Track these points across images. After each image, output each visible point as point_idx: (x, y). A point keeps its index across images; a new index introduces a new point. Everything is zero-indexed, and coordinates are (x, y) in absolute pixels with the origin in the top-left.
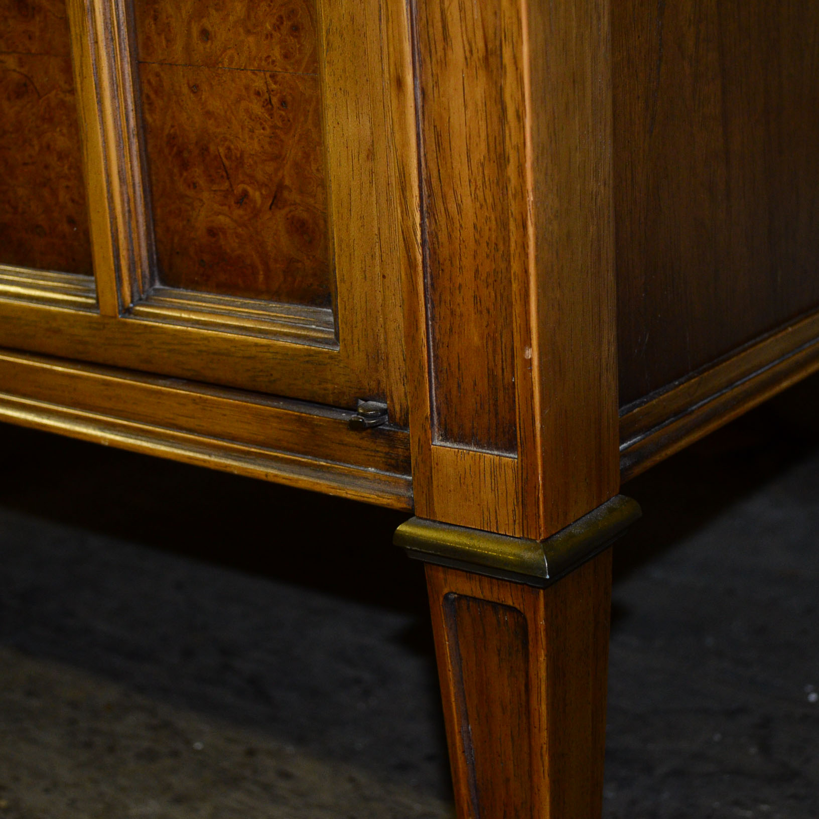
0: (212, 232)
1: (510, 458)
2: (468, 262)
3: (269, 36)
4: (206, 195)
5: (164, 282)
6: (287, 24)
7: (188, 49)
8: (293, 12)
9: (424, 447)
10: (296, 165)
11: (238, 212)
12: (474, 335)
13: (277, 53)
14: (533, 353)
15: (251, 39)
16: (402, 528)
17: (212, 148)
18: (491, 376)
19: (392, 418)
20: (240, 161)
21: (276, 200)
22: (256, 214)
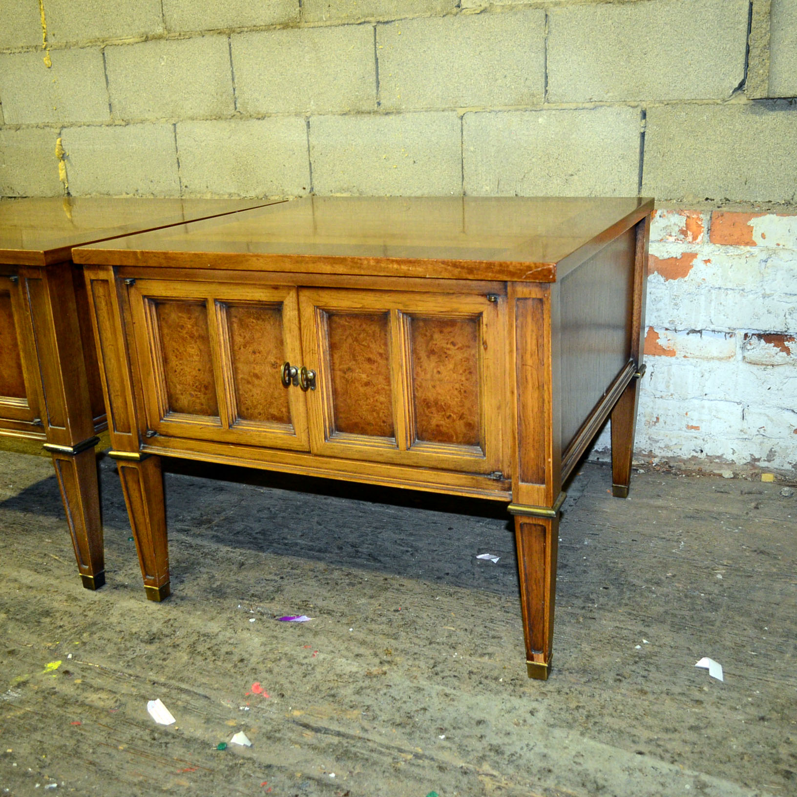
0: (437, 426)
1: (543, 486)
2: (531, 437)
3: (461, 374)
4: (436, 415)
5: (418, 439)
6: (467, 371)
7: (432, 376)
8: (470, 369)
9: (516, 484)
10: (469, 409)
11: (447, 421)
12: (532, 455)
13: (463, 379)
14: (550, 460)
15: (455, 375)
16: (510, 507)
17: (439, 403)
18: (537, 465)
19: (504, 477)
20: (449, 407)
21: (461, 417)
22: (454, 421)
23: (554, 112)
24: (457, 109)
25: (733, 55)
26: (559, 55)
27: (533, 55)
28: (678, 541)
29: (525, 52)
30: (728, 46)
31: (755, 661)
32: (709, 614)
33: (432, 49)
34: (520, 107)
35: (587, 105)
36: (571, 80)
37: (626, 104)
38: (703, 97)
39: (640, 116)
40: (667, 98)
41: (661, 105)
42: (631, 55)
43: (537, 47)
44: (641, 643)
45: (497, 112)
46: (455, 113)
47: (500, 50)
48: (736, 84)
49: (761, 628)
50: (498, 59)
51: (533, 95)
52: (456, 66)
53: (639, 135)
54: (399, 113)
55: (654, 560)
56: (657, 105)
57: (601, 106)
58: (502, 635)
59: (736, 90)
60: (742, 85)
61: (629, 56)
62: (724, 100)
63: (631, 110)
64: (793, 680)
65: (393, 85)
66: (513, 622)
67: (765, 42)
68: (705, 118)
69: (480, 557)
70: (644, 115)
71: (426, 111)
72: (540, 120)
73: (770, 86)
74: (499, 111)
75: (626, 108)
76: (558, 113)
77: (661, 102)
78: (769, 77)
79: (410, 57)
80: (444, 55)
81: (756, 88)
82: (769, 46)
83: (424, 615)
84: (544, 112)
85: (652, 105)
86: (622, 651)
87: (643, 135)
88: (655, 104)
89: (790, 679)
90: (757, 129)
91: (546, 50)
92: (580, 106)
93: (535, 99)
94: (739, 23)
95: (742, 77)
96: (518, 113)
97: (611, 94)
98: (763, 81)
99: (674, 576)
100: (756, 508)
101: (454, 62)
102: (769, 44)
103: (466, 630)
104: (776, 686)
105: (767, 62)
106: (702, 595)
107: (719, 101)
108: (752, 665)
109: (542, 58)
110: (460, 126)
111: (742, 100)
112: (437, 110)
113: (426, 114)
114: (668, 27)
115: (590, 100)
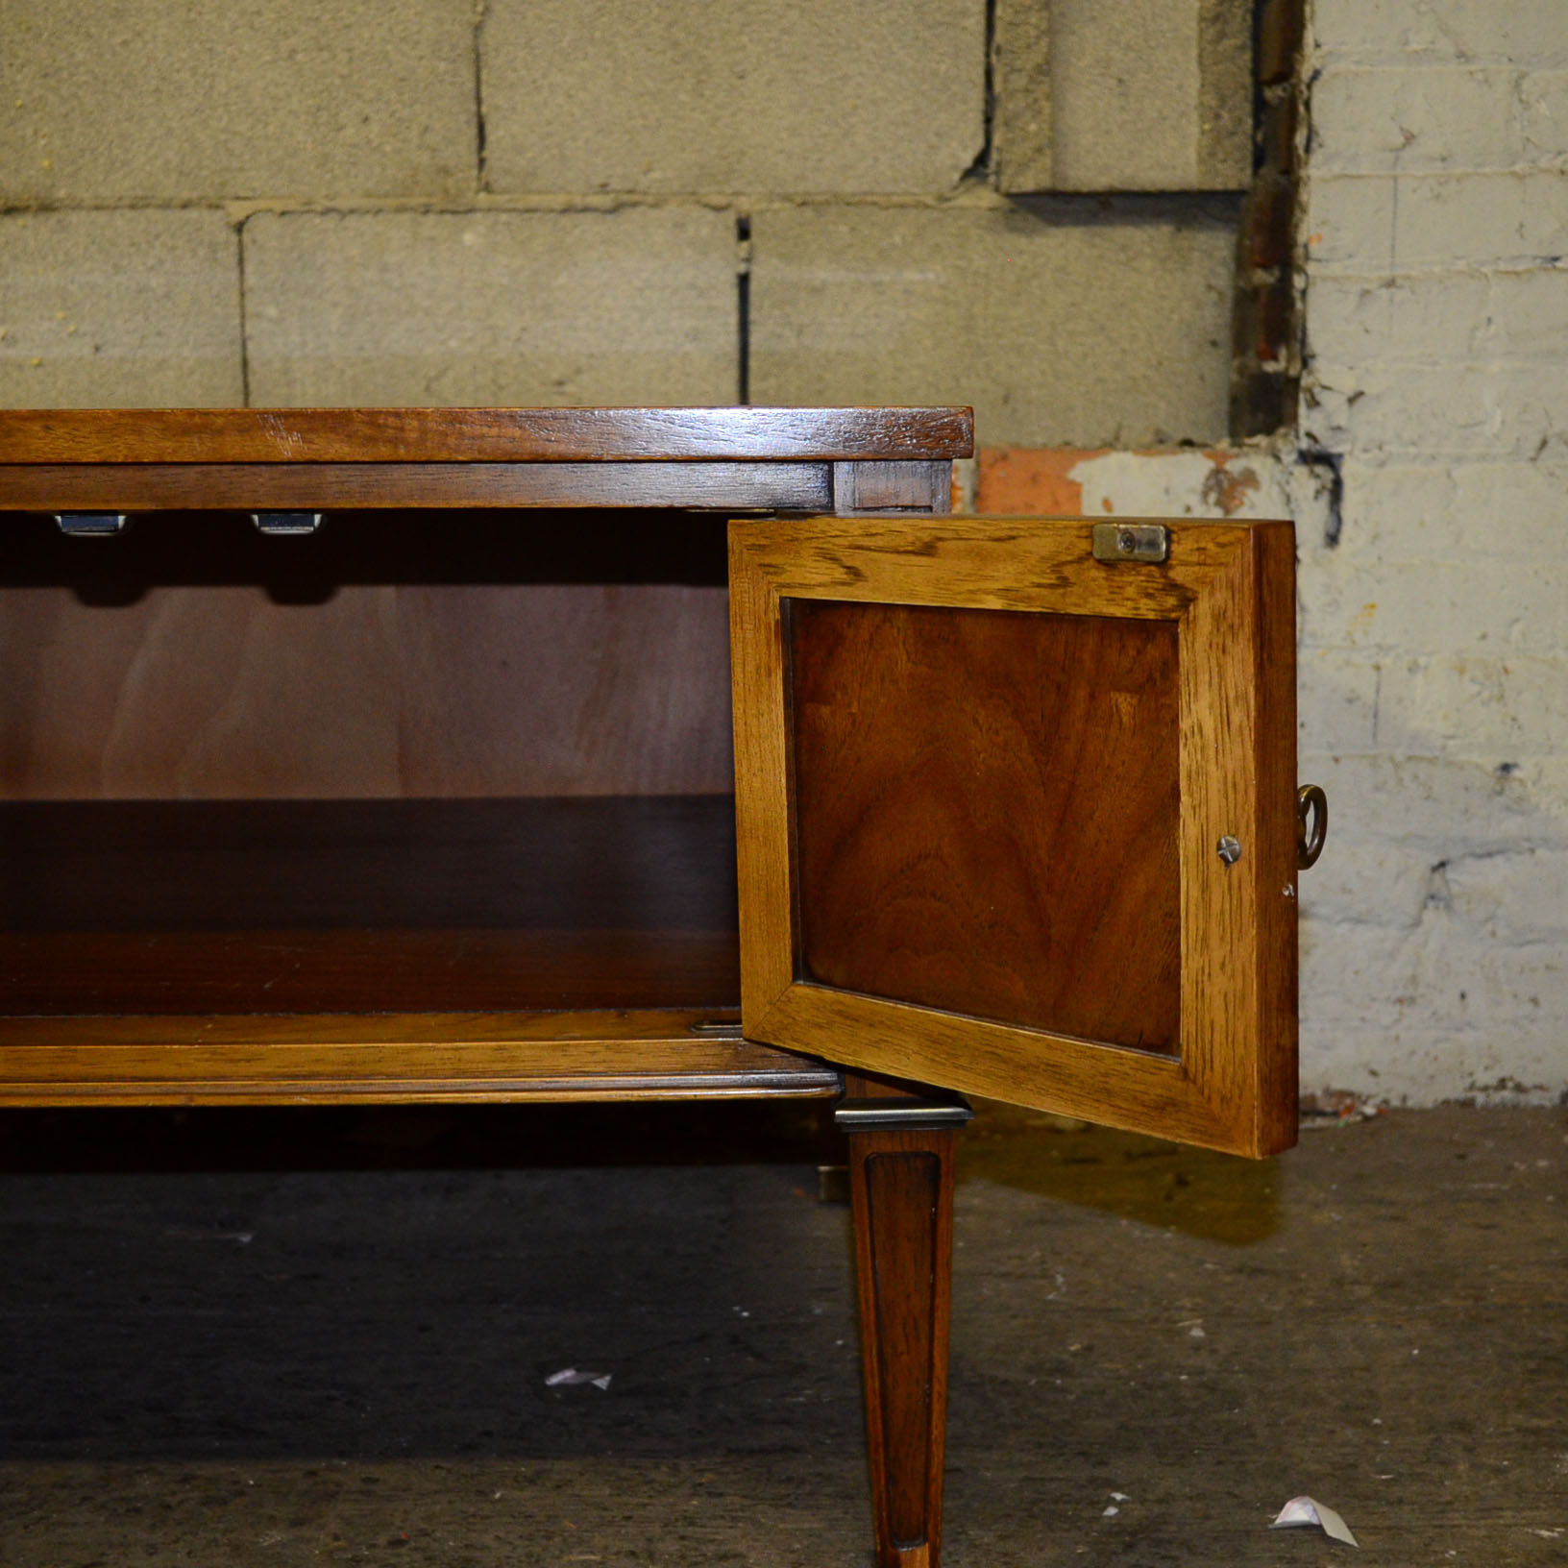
23: (504, 217)
24: (227, 202)
25: (955, 88)
26: (515, 70)
27: (442, 66)
28: (1046, 1275)
29: (421, 58)
30: (943, 67)
31: (1397, 1491)
32: (1225, 1416)
33: (147, 37)
34: (414, 201)
35: (596, 200)
36: (549, 135)
37: (698, 202)
38: (889, 188)
39: (732, 234)
40: (801, 188)
41: (787, 205)
42: (703, 77)
43: (453, 47)
44: (1113, 1502)
45: (343, 214)
46: (219, 214)
47: (349, 50)
48: (967, 159)
49: (1367, 1424)
50: (345, 71)
51: (445, 171)
52: (222, 87)
53: (734, 280)
54: (46, 208)
55: (1015, 1323)
56: (777, 205)
57: (635, 205)
58: (742, 1547)
59: (968, 174)
60: (982, 159)
61: (700, 82)
62: (942, 198)
63: (711, 215)
64: (1508, 1514)
65: (30, 131)
66: (748, 1514)
67: (1037, 57)
68: (897, 239)
69: (554, 1380)
70: (744, 233)
71: (132, 207)
72: (468, 238)
73: (1056, 161)
74: (352, 211)
75: (696, 212)
76: (516, 219)
77: (787, 198)
78: (1054, 142)
79: (80, 56)
80: (184, 55)
81: (1024, 166)
82: (1045, 69)
83: (488, 1539)
84: (479, 216)
85: (764, 205)
86: (1079, 1529)
87: (744, 280)
88: (771, 201)
89: (1505, 1514)
90: (1024, 268)
91: (478, 57)
92: (578, 201)
93: (450, 182)
94: (965, 13)
95: (979, 144)
96: (406, 217)
97: (656, 175)
98: (1039, 150)
99: (1089, 1349)
100: (1181, 1182)
101: (213, 75)
102: (1048, 63)
103: (633, 1553)
104: (1483, 1532)
105: (1046, 106)
106: (1184, 1377)
107: (930, 200)
108: (1400, 1501)
109: (467, 74)
110: (234, 249)
111: (985, 198)
112: (166, 205)
113: (129, 214)
114: (794, 15)
115: (604, 188)
